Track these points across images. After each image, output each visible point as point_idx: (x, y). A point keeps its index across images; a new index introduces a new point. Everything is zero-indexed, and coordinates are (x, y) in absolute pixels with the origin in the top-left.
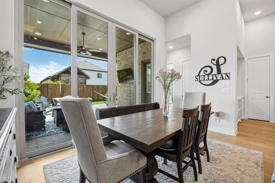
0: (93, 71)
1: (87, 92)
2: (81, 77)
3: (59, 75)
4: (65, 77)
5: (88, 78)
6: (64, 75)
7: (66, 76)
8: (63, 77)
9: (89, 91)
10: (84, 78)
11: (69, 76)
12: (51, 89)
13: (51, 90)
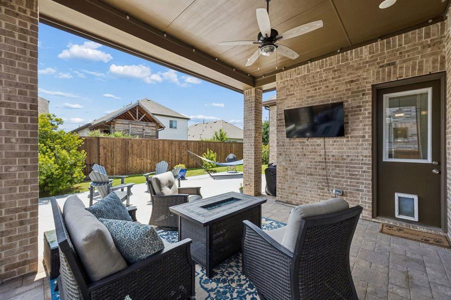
0: (162, 117)
1: (170, 154)
2: (150, 125)
3: (112, 121)
4: (122, 126)
5: (161, 127)
6: (120, 121)
7: (124, 123)
8: (119, 125)
9: (174, 151)
10: (155, 128)
11: (129, 124)
12: (104, 148)
13: (106, 150)
